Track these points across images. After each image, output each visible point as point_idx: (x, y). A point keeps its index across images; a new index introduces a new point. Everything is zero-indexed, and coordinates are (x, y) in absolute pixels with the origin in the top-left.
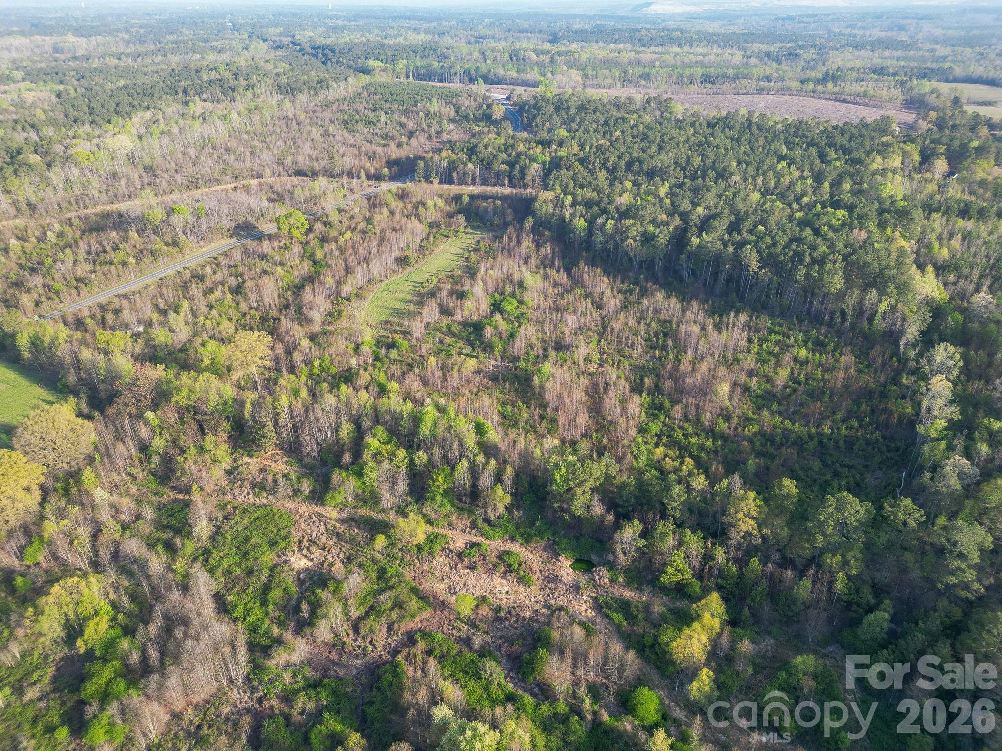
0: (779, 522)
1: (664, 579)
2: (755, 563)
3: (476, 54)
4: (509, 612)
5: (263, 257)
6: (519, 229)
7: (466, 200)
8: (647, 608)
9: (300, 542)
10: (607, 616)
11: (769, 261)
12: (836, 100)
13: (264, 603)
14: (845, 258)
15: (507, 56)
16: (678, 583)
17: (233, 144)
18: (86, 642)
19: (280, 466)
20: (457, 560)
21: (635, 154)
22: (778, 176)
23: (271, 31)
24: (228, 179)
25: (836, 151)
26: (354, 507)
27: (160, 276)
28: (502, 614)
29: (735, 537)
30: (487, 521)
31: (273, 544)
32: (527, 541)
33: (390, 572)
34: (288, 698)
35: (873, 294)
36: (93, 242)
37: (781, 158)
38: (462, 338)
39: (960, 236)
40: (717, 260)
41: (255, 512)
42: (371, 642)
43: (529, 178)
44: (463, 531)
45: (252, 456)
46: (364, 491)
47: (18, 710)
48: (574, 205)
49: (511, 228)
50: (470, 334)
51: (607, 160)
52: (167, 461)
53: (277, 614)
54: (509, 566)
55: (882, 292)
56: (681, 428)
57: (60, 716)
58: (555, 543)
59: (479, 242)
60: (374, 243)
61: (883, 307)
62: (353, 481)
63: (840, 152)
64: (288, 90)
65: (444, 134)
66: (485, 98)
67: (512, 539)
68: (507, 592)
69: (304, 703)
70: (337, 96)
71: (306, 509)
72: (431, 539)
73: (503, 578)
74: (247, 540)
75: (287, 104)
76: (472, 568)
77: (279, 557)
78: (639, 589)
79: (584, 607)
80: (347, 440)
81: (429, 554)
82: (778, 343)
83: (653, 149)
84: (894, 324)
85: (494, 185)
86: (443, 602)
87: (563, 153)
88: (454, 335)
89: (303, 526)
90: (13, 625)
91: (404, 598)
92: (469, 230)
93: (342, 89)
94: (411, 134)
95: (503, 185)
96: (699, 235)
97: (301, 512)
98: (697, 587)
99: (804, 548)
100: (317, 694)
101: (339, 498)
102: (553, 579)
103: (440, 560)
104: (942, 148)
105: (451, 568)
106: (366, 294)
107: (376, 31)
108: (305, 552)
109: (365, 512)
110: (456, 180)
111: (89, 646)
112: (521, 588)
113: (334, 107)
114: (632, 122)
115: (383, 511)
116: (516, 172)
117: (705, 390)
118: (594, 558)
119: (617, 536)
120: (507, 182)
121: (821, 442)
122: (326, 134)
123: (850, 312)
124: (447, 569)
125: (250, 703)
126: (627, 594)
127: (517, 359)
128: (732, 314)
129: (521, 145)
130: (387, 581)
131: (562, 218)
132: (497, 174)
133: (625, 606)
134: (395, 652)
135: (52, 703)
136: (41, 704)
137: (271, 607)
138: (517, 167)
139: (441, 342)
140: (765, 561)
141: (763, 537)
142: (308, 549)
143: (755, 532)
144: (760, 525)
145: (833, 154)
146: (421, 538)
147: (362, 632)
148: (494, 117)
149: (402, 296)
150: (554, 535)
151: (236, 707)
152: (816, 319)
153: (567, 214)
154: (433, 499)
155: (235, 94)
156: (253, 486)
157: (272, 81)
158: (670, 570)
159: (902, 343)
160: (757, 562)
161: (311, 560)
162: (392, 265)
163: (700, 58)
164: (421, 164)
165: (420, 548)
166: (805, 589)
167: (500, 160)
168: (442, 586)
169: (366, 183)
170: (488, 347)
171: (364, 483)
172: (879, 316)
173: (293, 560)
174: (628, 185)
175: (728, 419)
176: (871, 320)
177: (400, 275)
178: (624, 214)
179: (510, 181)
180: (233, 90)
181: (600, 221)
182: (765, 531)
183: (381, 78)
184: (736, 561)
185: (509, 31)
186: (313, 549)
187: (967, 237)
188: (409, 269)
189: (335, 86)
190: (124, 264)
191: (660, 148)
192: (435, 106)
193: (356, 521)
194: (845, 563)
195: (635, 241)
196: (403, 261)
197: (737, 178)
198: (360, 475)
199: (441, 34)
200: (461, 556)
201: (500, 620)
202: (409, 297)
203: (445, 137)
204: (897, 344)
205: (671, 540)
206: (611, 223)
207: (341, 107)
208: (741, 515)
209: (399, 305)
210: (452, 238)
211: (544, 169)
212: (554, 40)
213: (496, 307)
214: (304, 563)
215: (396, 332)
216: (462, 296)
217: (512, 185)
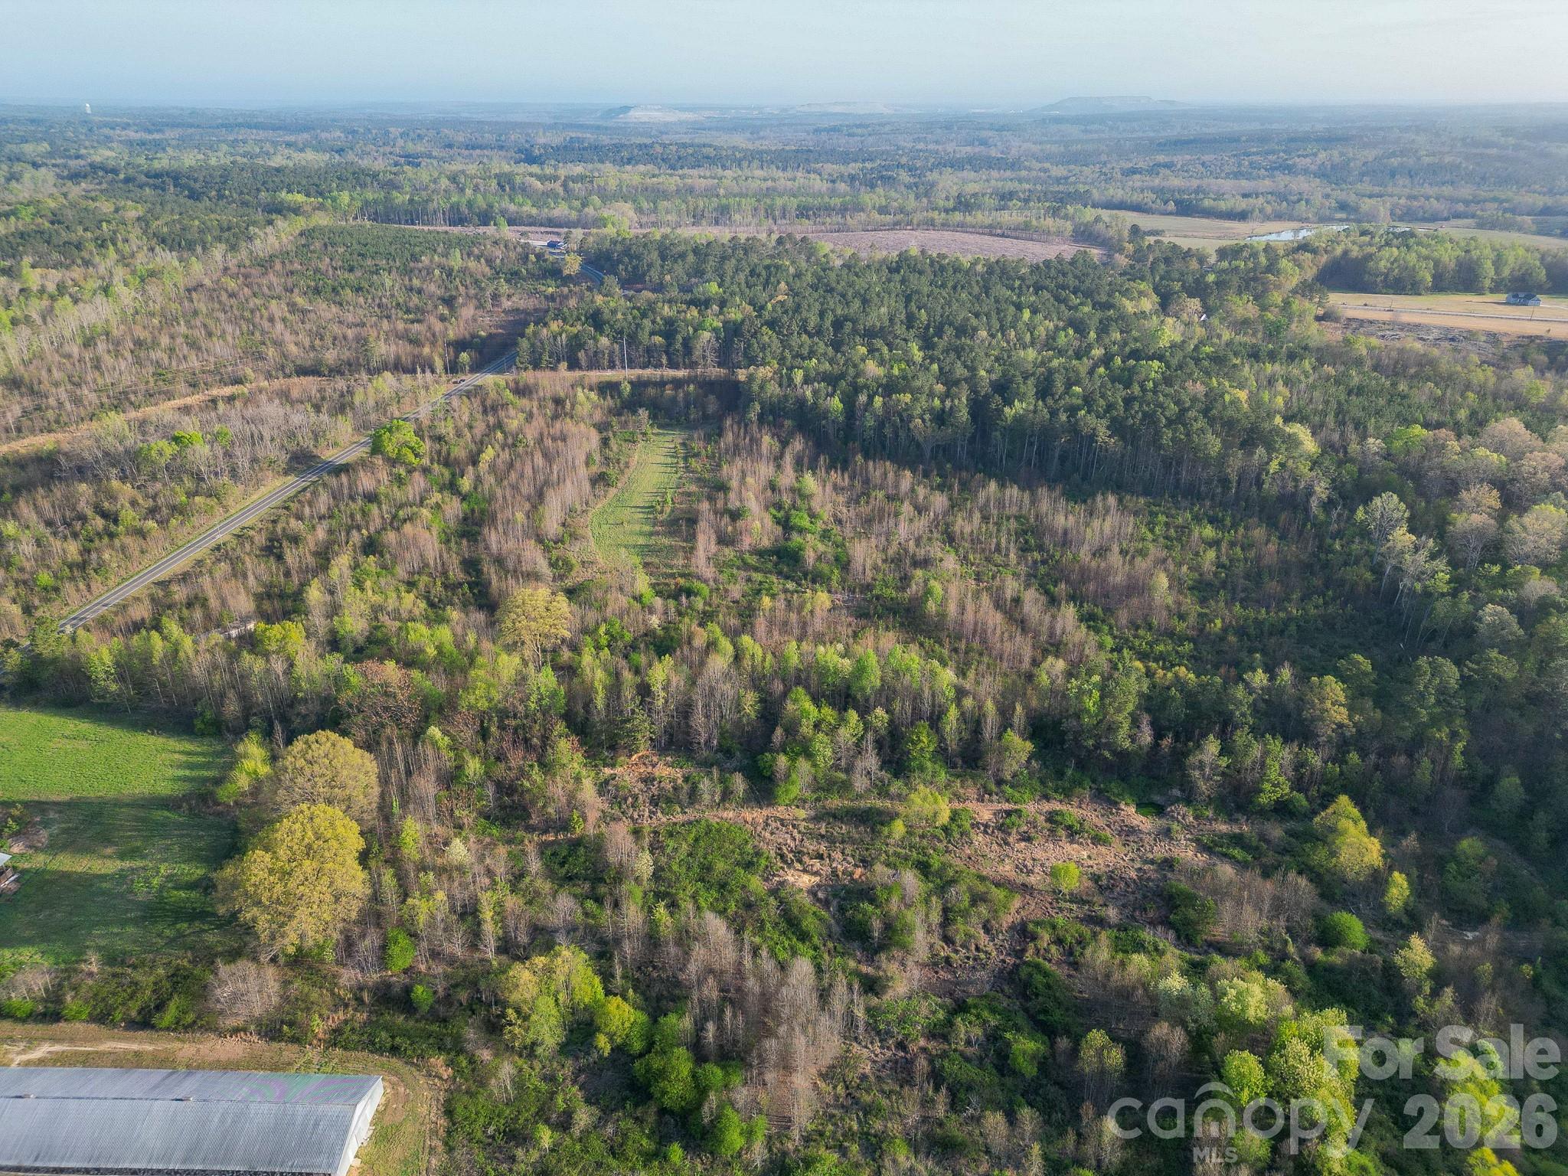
0: (1369, 704)
1: (1263, 799)
2: (1354, 757)
3: (444, 183)
4: (1111, 878)
5: (372, 498)
6: (743, 423)
7: (627, 388)
8: (1263, 837)
9: (782, 856)
10: (1225, 855)
11: (1117, 427)
12: (991, 234)
13: (804, 937)
14: (1206, 412)
15: (494, 183)
16: (1277, 802)
17: (140, 333)
18: (611, 1037)
19: (668, 772)
20: (1000, 835)
21: (839, 312)
22: (1031, 328)
23: (28, 149)
24: (181, 387)
25: (1075, 293)
26: (818, 800)
27: (212, 544)
28: (1104, 882)
29: (1326, 732)
30: (1000, 782)
31: (749, 866)
32: (1067, 796)
33: (935, 863)
34: (940, 1032)
35: (1260, 451)
36: (46, 505)
37: (1019, 307)
38: (770, 572)
39: (1281, 382)
40: (1047, 434)
41: (690, 831)
42: (977, 949)
43: (697, 353)
44: (981, 799)
45: (613, 766)
46: (815, 778)
47: (578, 1147)
48: (807, 380)
49: (728, 422)
50: (776, 565)
51: (805, 321)
52: (505, 788)
53: (830, 945)
54: (1069, 828)
55: (1270, 448)
56: (1136, 636)
57: (649, 1137)
58: (1100, 791)
59: (684, 444)
60: (539, 460)
61: (1274, 466)
62: (803, 765)
63: (1080, 294)
64: (180, 242)
65: (504, 300)
66: (526, 246)
67: (1046, 797)
68: (1089, 857)
69: (967, 1030)
70: (269, 250)
71: (755, 815)
72: (955, 816)
73: (1071, 842)
74: (708, 868)
75: (197, 267)
76: (1027, 838)
77: (766, 880)
78: (1232, 820)
79: (1190, 853)
80: (753, 715)
81: (962, 834)
82: (1167, 524)
83: (857, 304)
84: (1283, 488)
85: (644, 367)
86: (1023, 885)
87: (734, 315)
88: (756, 569)
89: (767, 835)
90: (469, 1047)
91: (982, 888)
92: (656, 430)
93: (272, 239)
94: (449, 302)
95: (658, 366)
96: (1011, 404)
97: (749, 819)
98: (1301, 799)
99: (1404, 728)
100: (978, 1016)
101: (795, 791)
102: (1128, 832)
103: (979, 839)
104: (1177, 286)
105: (999, 845)
106: (580, 532)
107: (224, 147)
108: (798, 866)
109: (835, 802)
110: (583, 363)
111: (619, 1041)
112: (1103, 849)
113: (278, 266)
114: (792, 270)
115: (859, 797)
116: (678, 346)
117: (1136, 588)
118: (1157, 798)
119: (1193, 760)
120: (664, 361)
121: (1299, 627)
122: (293, 307)
123: (1234, 477)
124: (995, 847)
125: (889, 1054)
126: (1223, 828)
127: (868, 587)
128: (1099, 498)
129: (666, 307)
130: (940, 873)
131: (801, 402)
132: (649, 350)
133: (1237, 840)
134: (1019, 954)
135: (622, 1124)
136: (610, 1130)
137: (816, 940)
138: (679, 337)
139: (749, 580)
140: (1364, 754)
141: (1355, 724)
142: (800, 861)
143: (1346, 721)
144: (1351, 709)
145: (1075, 300)
146: (944, 818)
147: (959, 938)
148: (566, 272)
149: (637, 527)
150: (1094, 781)
151: (874, 1062)
152: (1192, 493)
153: (809, 393)
154: (922, 769)
155: (85, 254)
156: (654, 801)
157: (139, 232)
158: (1267, 786)
159: (1314, 503)
160: (1356, 757)
161: (816, 874)
162: (587, 486)
163: (770, 183)
164: (524, 344)
165: (946, 829)
166: (1424, 773)
167: (647, 330)
168: (1008, 868)
169: (444, 378)
170: (817, 578)
171: (815, 765)
172: (1268, 480)
173: (791, 879)
174: (863, 350)
175: (1182, 617)
176: (1259, 483)
177: (605, 501)
178: (889, 388)
179: (669, 360)
180: (79, 247)
181: (863, 398)
182: (1357, 717)
183: (322, 220)
184: (1334, 761)
185: (450, 146)
186: (806, 859)
187: (1288, 382)
188: (612, 491)
189: (261, 234)
190: (141, 533)
191: (865, 302)
192: (456, 260)
193: (835, 817)
194: (1454, 735)
195: (924, 421)
196: (600, 480)
197: (983, 334)
198: (809, 755)
199: (340, 151)
200: (1001, 828)
201: (1110, 888)
202: (647, 528)
203: (507, 304)
204: (1306, 510)
205: (1256, 751)
206: (878, 401)
207: (289, 267)
208: (1328, 704)
209: (641, 541)
210: (641, 445)
211: (717, 339)
212: (531, 160)
213: (786, 525)
214: (806, 881)
215: (673, 576)
216: (735, 515)
217: (673, 365)
